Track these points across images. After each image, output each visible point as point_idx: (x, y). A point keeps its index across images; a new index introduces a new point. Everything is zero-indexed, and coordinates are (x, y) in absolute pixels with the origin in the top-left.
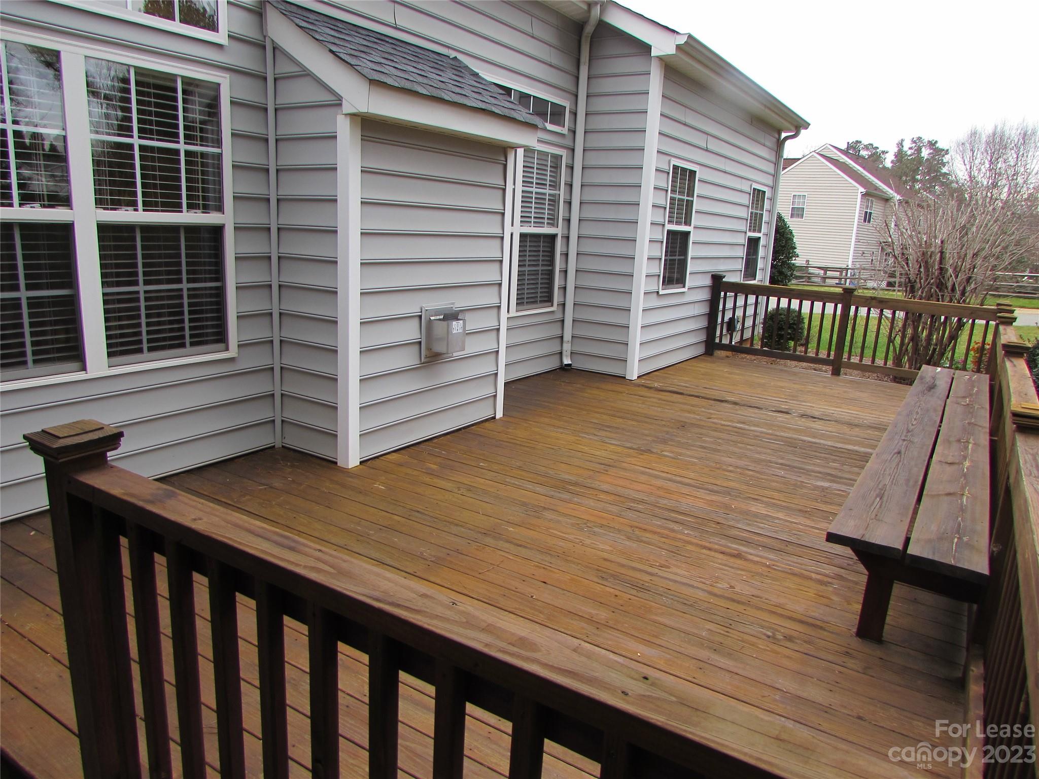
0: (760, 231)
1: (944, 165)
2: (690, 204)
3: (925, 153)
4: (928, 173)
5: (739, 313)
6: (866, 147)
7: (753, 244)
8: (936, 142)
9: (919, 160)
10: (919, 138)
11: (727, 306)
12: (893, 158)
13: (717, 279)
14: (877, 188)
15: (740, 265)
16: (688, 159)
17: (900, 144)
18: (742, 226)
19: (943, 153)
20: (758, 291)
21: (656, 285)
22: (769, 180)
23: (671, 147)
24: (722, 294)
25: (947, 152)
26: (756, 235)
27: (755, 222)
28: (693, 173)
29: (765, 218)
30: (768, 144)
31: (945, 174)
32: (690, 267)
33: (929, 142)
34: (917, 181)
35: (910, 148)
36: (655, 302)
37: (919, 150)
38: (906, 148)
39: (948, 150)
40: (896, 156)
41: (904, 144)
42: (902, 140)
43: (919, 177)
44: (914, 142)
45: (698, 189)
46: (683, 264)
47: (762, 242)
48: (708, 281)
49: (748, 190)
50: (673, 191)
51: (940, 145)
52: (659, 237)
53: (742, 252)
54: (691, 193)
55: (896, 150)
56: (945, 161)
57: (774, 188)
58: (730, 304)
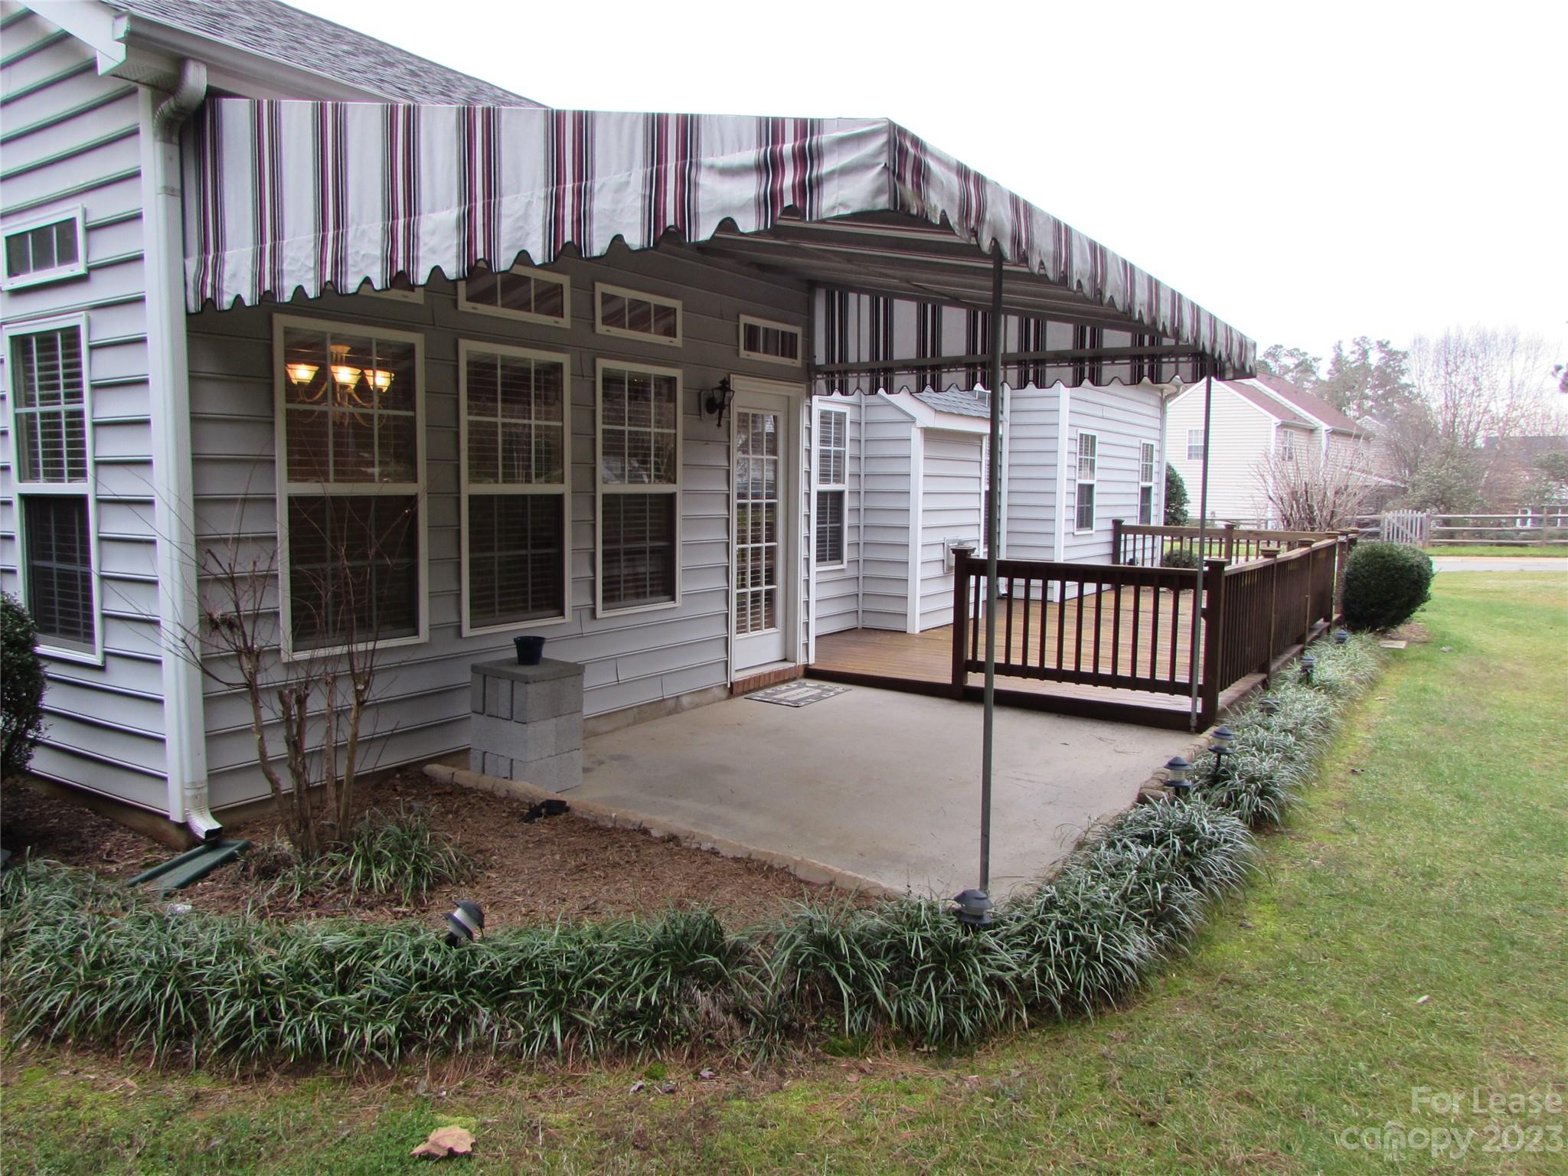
0: (1151, 480)
1: (1402, 372)
2: (1093, 462)
3: (1375, 358)
4: (1382, 385)
5: (1139, 555)
6: (1291, 354)
7: (1146, 492)
8: (1388, 343)
9: (1365, 369)
10: (1363, 339)
11: (1128, 548)
12: (1330, 366)
13: (1117, 523)
14: (1296, 417)
15: (1136, 512)
16: (1089, 426)
17: (1338, 347)
18: (1136, 477)
19: (1400, 356)
20: (1154, 532)
21: (1072, 527)
22: (1156, 435)
23: (1078, 420)
24: (1123, 536)
25: (1405, 355)
26: (1147, 484)
27: (1147, 473)
28: (1094, 438)
29: (1155, 469)
30: (1152, 402)
31: (1407, 386)
32: (1096, 513)
33: (1378, 342)
34: (1367, 397)
35: (1353, 352)
36: (1072, 541)
37: (1364, 354)
38: (1345, 353)
39: (1406, 353)
40: (1334, 364)
41: (1343, 346)
42: (1340, 342)
43: (1368, 392)
44: (1358, 344)
45: (1098, 449)
46: (1090, 511)
47: (1154, 491)
48: (1110, 526)
49: (1138, 445)
50: (1081, 453)
51: (1394, 346)
52: (1072, 490)
53: (1137, 500)
54: (1093, 453)
55: (1333, 355)
56: (1403, 367)
57: (1161, 441)
58: (1130, 547)
